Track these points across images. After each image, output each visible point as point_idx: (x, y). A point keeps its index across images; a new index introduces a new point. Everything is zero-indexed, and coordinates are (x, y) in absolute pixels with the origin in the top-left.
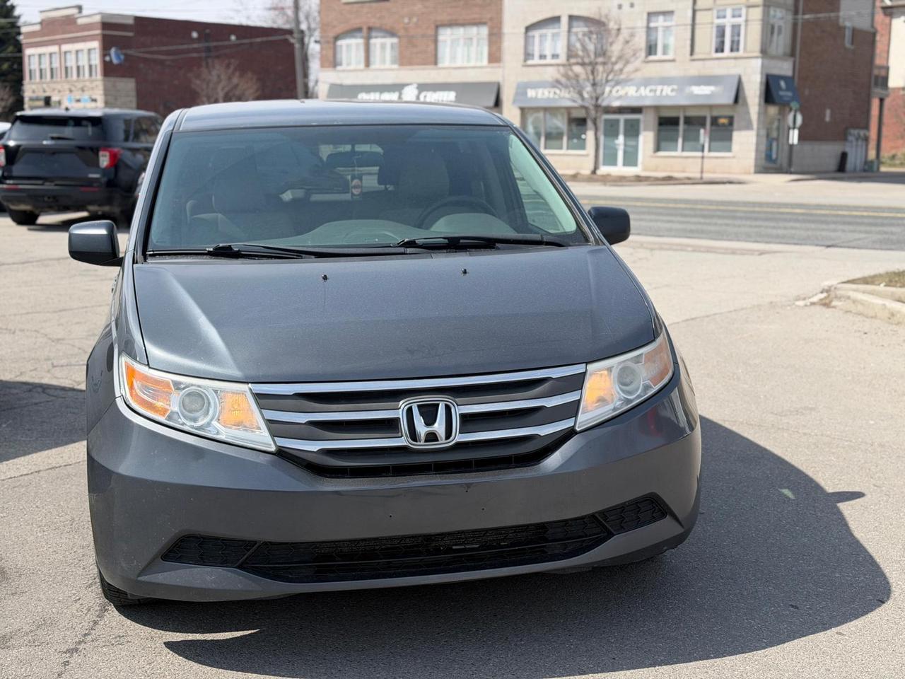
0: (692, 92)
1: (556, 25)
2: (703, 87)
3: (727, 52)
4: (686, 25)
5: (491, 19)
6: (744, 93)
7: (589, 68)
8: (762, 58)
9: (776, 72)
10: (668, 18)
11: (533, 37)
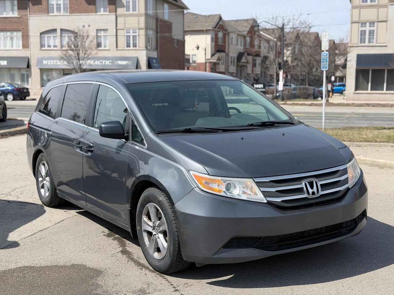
0: (118, 63)
1: (55, 33)
2: (122, 62)
3: (131, 47)
4: (113, 36)
5: (23, 29)
6: (140, 64)
7: (75, 52)
8: (146, 50)
9: (151, 56)
10: (105, 32)
11: (44, 37)
